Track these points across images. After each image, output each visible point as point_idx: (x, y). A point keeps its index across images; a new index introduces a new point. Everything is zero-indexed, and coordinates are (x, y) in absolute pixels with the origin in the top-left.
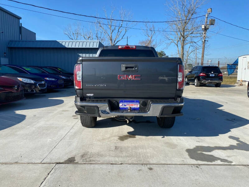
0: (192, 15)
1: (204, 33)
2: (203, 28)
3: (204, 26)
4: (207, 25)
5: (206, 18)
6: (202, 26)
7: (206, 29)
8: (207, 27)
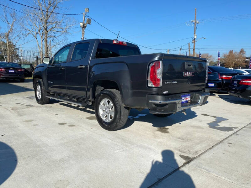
0: (54, 8)
1: (83, 31)
2: (81, 25)
3: (82, 23)
4: (85, 24)
5: (83, 17)
6: (81, 23)
7: (84, 27)
8: (85, 25)
